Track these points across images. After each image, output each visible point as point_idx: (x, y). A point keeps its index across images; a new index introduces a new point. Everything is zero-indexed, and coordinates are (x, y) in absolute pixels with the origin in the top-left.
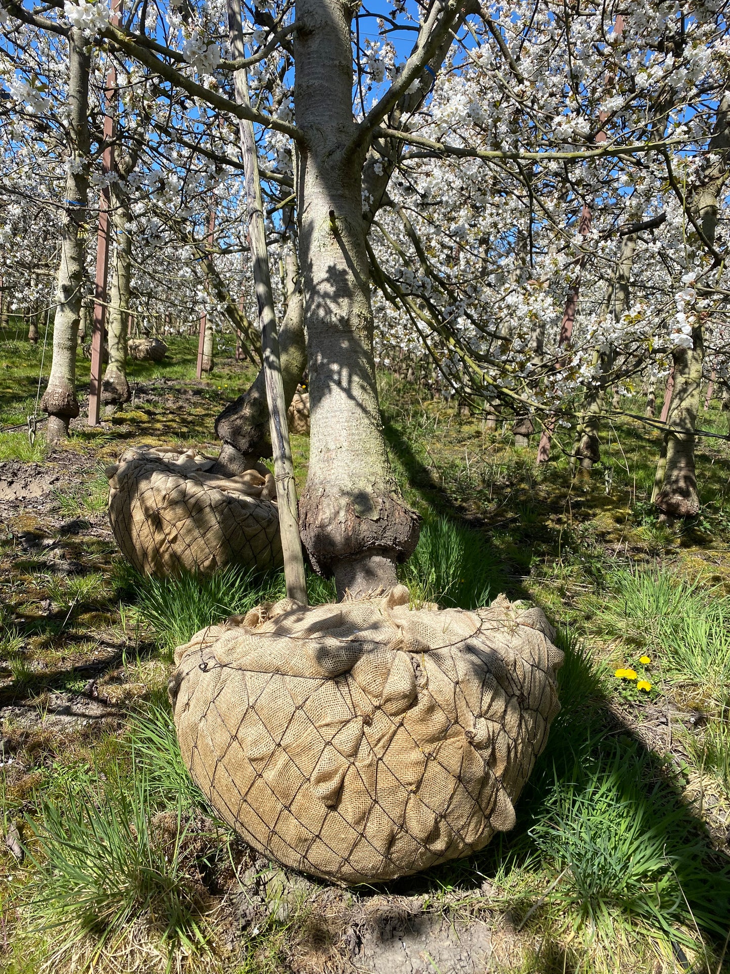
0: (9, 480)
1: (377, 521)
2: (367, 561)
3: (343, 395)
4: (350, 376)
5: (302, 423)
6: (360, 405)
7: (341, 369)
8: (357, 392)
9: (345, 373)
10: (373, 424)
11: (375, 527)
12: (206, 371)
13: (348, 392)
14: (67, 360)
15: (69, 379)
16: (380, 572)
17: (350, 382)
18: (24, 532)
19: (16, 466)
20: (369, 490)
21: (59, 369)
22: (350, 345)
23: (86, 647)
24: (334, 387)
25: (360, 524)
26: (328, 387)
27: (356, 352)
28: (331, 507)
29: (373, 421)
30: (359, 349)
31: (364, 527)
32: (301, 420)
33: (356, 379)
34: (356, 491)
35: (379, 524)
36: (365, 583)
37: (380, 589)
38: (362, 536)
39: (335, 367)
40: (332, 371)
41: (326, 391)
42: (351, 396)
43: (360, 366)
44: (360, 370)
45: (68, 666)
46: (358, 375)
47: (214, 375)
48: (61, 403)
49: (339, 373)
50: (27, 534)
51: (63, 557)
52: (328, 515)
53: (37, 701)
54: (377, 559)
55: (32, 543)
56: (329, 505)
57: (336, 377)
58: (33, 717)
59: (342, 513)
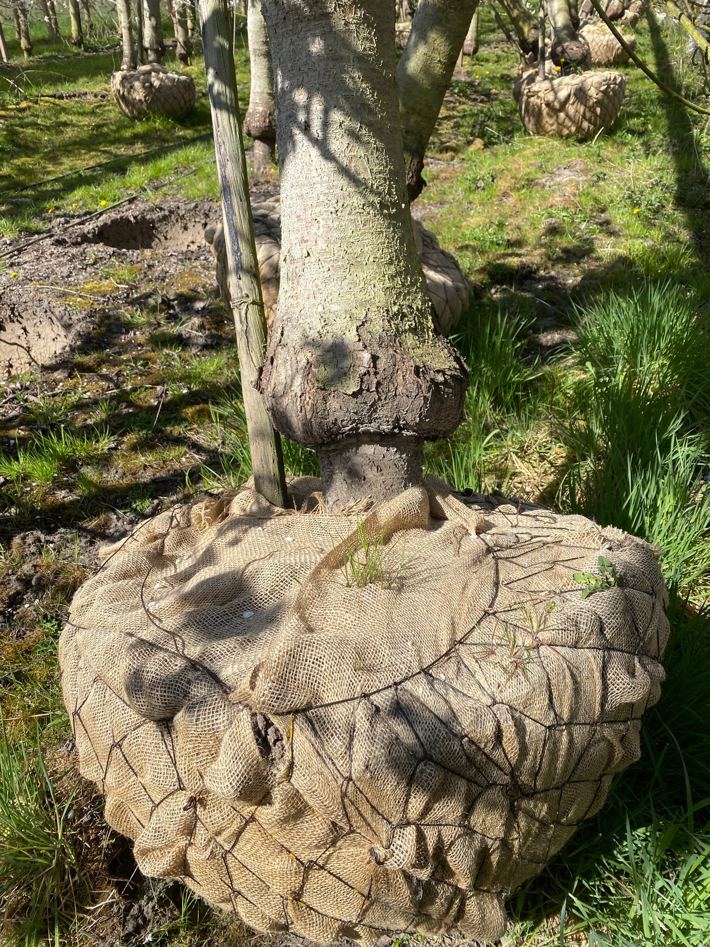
0: (203, 221)
1: (355, 395)
2: (350, 453)
3: (314, 152)
4: (326, 112)
5: (551, 121)
6: (344, 171)
7: (310, 98)
8: (339, 144)
9: (317, 107)
10: (372, 205)
11: (352, 404)
12: (469, 55)
13: (322, 146)
14: (265, 70)
15: (269, 94)
16: (371, 474)
17: (326, 124)
18: (176, 294)
19: (206, 207)
20: (351, 337)
21: (258, 83)
22: (327, 46)
23: (173, 452)
24: (299, 136)
25: (325, 399)
26: (291, 136)
27: (338, 59)
28: (288, 365)
29: (372, 198)
30: (344, 53)
31: (333, 404)
32: (551, 117)
33: (337, 116)
34: (329, 339)
35: (360, 399)
36: (345, 486)
37: (365, 502)
38: (331, 419)
39: (300, 96)
40: (294, 105)
41: (290, 146)
42: (327, 155)
43: (347, 89)
44: (347, 98)
45: (147, 476)
46: (341, 108)
47: (478, 60)
48: (262, 124)
49: (307, 108)
50: (180, 297)
51: (202, 327)
52: (282, 378)
53: (92, 524)
54: (369, 450)
55: (183, 307)
56: (285, 362)
57: (302, 117)
58: (83, 544)
59: (298, 380)
